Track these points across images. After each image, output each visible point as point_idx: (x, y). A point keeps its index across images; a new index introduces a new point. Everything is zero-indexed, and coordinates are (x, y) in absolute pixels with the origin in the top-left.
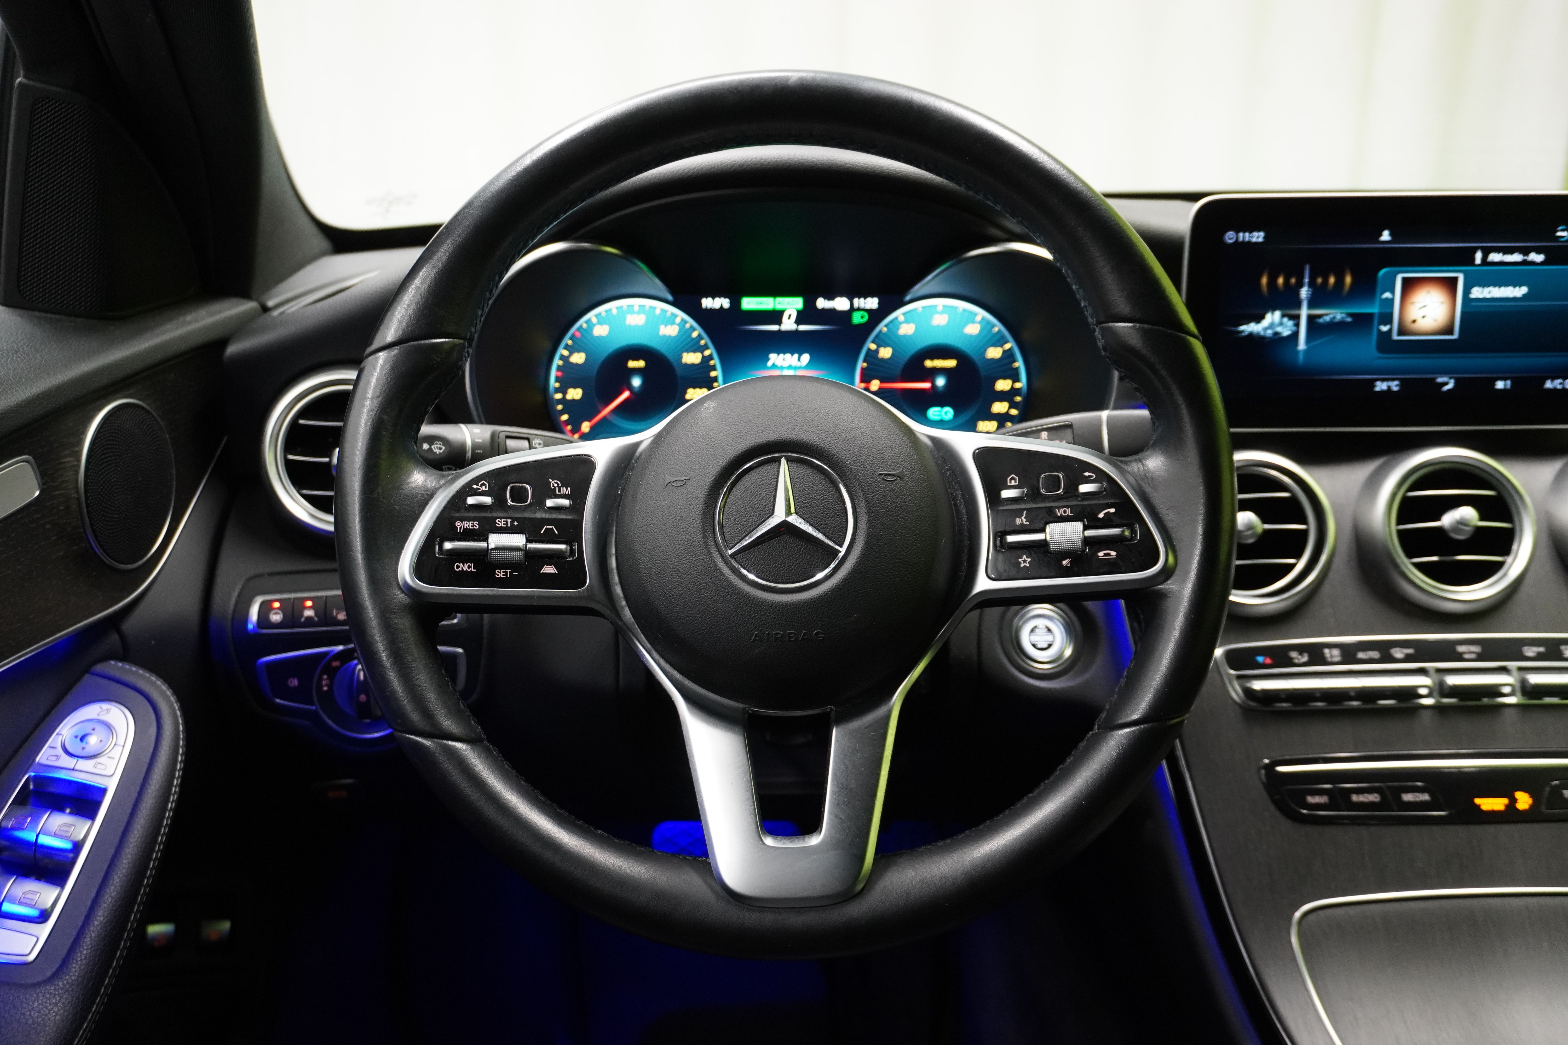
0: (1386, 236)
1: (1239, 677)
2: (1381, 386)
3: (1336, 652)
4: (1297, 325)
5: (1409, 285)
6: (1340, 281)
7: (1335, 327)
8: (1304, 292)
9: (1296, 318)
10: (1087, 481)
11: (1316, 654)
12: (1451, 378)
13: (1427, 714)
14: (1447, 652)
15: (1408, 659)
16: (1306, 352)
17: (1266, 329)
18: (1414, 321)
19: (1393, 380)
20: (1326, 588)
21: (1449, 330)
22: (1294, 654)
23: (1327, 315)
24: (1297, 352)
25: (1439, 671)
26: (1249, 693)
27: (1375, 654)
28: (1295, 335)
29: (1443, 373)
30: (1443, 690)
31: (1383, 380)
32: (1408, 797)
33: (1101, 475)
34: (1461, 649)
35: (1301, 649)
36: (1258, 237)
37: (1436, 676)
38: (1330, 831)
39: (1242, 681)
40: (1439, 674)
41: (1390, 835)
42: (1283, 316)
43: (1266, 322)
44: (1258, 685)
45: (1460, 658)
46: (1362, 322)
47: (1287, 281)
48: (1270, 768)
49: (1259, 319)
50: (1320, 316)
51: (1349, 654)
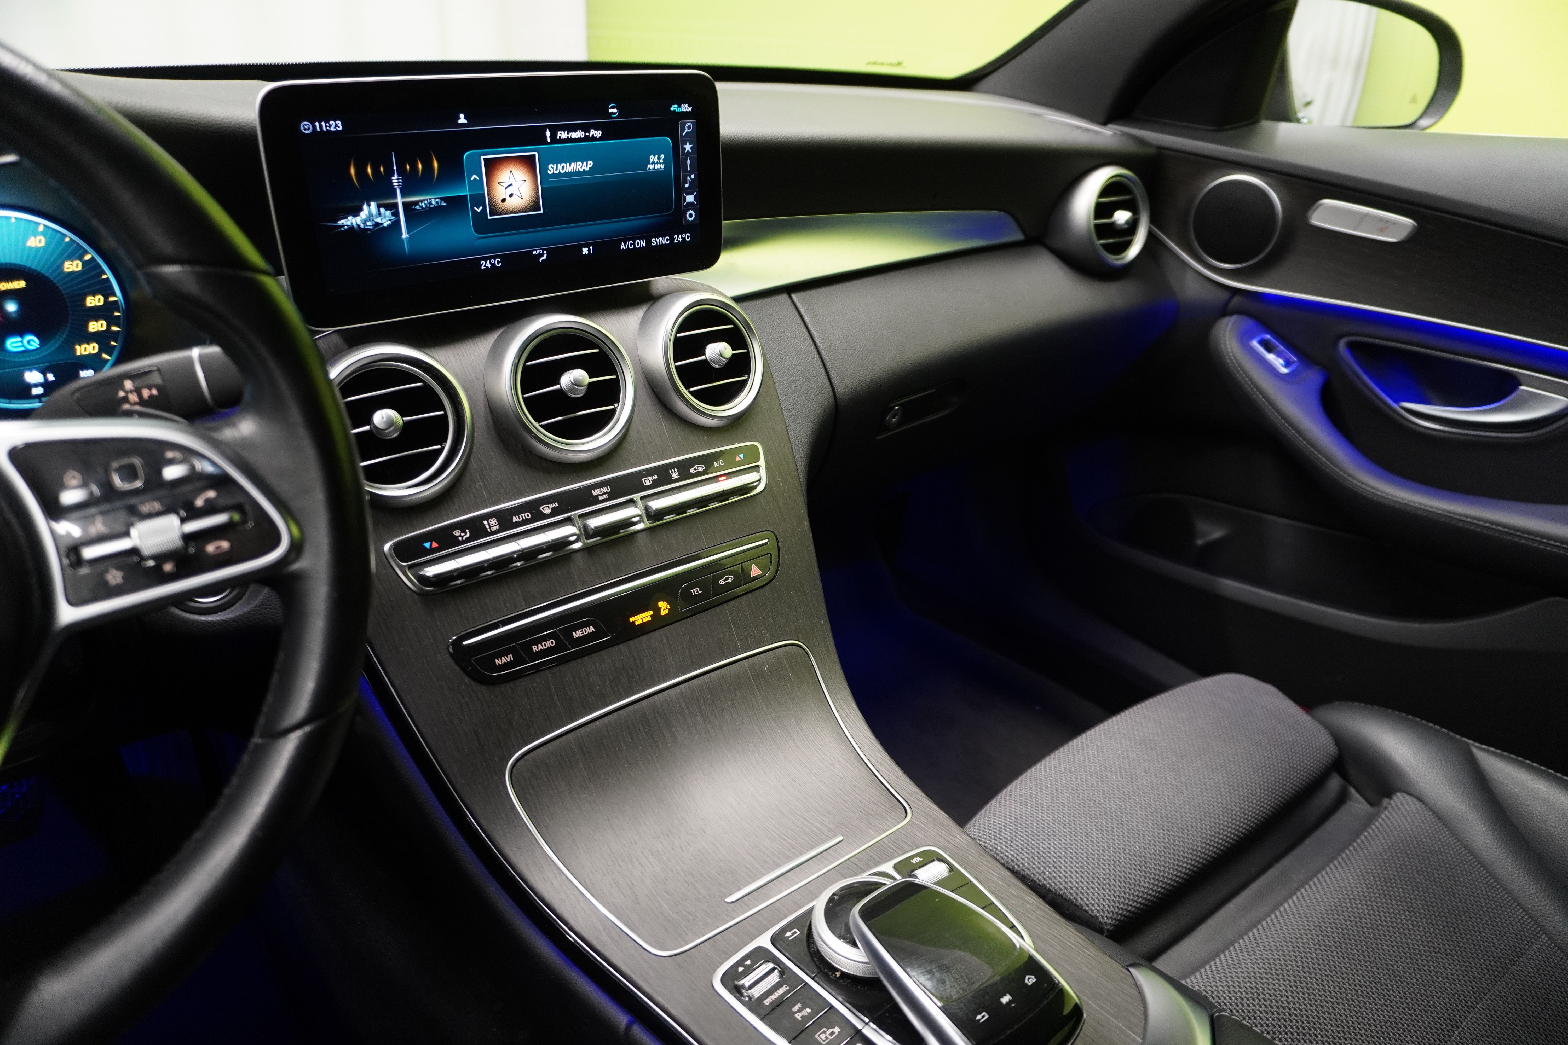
0: (462, 120)
1: (411, 567)
2: (486, 265)
3: (493, 521)
4: (396, 214)
5: (492, 166)
6: (428, 166)
7: (431, 212)
8: (395, 180)
9: (393, 207)
10: (171, 462)
11: (476, 528)
12: (543, 250)
13: (578, 556)
14: (584, 498)
15: (554, 512)
16: (410, 239)
17: (365, 222)
18: (504, 200)
19: (495, 258)
20: (473, 463)
21: (535, 206)
22: (457, 533)
23: (422, 201)
24: (402, 240)
25: (581, 516)
26: (424, 580)
27: (527, 515)
28: (396, 224)
29: (536, 246)
30: (587, 533)
31: (485, 259)
32: (577, 634)
33: (188, 453)
34: (595, 492)
35: (461, 526)
36: (336, 126)
37: (579, 523)
38: (520, 684)
39: (414, 571)
40: (582, 519)
41: (568, 671)
42: (379, 206)
43: (364, 214)
44: (431, 571)
45: (596, 501)
46: (456, 204)
47: (375, 170)
48: (458, 643)
49: (356, 212)
50: (416, 203)
51: (505, 519)
